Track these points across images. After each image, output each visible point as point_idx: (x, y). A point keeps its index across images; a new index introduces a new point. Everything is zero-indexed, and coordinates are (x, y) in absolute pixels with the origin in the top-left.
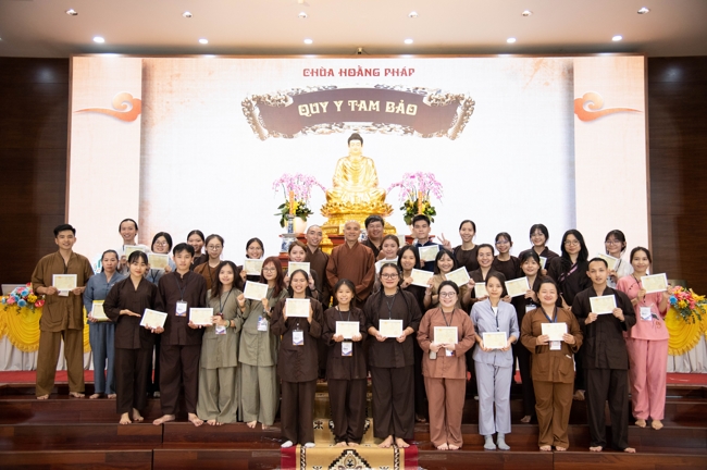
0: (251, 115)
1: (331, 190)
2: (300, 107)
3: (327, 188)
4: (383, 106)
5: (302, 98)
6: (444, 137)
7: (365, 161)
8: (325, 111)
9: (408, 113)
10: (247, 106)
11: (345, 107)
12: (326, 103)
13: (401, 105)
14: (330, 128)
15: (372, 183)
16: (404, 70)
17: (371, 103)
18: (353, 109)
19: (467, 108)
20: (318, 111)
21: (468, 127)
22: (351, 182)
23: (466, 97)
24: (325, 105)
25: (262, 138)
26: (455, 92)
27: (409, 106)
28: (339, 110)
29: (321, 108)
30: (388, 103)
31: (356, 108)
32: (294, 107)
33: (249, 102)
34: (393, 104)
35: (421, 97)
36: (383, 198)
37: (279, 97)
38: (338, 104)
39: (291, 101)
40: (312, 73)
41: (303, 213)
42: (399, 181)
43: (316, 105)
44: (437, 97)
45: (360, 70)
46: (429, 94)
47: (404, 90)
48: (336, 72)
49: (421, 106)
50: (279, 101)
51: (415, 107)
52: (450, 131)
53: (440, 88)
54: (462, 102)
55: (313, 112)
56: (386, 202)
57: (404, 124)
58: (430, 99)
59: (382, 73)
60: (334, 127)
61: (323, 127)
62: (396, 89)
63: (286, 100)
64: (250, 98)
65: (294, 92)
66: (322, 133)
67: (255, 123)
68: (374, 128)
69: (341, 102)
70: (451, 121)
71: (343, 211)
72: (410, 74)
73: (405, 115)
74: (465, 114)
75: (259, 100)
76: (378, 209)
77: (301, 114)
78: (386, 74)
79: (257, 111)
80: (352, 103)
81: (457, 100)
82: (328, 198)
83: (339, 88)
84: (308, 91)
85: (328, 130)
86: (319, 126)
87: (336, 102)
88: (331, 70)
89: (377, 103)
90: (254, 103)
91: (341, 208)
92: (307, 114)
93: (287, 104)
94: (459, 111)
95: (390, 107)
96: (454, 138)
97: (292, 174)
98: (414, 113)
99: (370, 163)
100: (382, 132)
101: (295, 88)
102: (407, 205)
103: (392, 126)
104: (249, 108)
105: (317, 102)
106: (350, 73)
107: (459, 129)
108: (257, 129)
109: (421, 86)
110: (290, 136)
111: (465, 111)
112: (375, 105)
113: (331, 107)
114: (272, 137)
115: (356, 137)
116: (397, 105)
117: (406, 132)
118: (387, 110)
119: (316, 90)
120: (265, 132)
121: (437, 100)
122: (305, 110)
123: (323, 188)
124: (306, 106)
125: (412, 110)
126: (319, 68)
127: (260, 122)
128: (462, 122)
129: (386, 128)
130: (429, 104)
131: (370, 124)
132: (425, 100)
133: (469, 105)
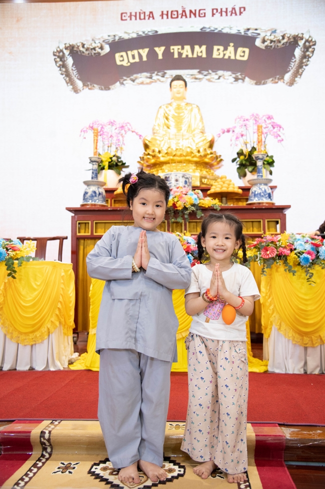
0: (64, 66)
1: (149, 138)
2: (117, 55)
3: (144, 136)
4: (210, 51)
5: (119, 45)
6: (280, 83)
7: (189, 108)
8: (145, 59)
9: (238, 58)
10: (59, 57)
11: (167, 53)
12: (147, 50)
13: (231, 49)
14: (151, 78)
15: (198, 131)
16: (234, 9)
17: (197, 47)
18: (176, 56)
19: (306, 48)
20: (137, 60)
21: (308, 71)
22: (173, 130)
23: (306, 37)
24: (144, 52)
25: (76, 90)
26: (292, 32)
27: (240, 50)
28: (160, 57)
29: (140, 56)
30: (216, 48)
31: (180, 54)
32: (111, 55)
33: (61, 51)
34: (221, 48)
35: (253, 39)
36: (211, 145)
37: (94, 45)
38: (160, 51)
39: (107, 49)
40: (131, 16)
41: (116, 165)
42: (230, 126)
43: (135, 52)
44: (272, 38)
45: (184, 11)
46: (262, 35)
47: (234, 31)
48: (157, 15)
49: (254, 49)
50: (94, 49)
51: (247, 50)
52: (288, 77)
53: (274, 27)
54: (301, 43)
55: (132, 61)
56: (214, 149)
57: (234, 71)
58: (264, 41)
59: (209, 13)
60: (155, 77)
61: (143, 77)
62: (224, 31)
63: (102, 48)
64: (62, 47)
65: (111, 39)
66: (142, 83)
67: (67, 74)
68: (200, 76)
69: (163, 48)
70: (288, 64)
71: (162, 159)
72: (241, 13)
73: (236, 60)
74: (305, 56)
75: (72, 50)
76: (205, 156)
77: (119, 63)
78: (213, 14)
79: (70, 61)
80: (175, 49)
81: (295, 40)
82: (146, 147)
83: (159, 33)
84: (126, 37)
85: (149, 80)
86: (139, 75)
87: (156, 49)
88: (151, 13)
89: (204, 48)
90: (67, 52)
91: (160, 155)
92: (125, 63)
93: (103, 53)
94: (298, 52)
95: (218, 52)
96: (291, 83)
97: (104, 120)
98: (246, 58)
99: (196, 110)
100: (209, 80)
101: (112, 34)
102: (240, 154)
103: (220, 73)
104: (62, 58)
105: (137, 49)
106: (172, 15)
107: (297, 74)
108: (71, 82)
109: (253, 26)
110: (107, 88)
111: (304, 52)
112: (200, 51)
113: (152, 54)
114: (86, 89)
115: (178, 78)
116: (225, 49)
117: (236, 79)
118: (215, 55)
119: (135, 36)
120: (79, 84)
121: (271, 41)
122: (123, 59)
123: (140, 136)
124: (124, 54)
125: (243, 54)
126: (138, 12)
127: (74, 73)
128: (300, 66)
129: (214, 76)
130: (262, 46)
131: (195, 72)
132: (258, 43)
133: (309, 46)
